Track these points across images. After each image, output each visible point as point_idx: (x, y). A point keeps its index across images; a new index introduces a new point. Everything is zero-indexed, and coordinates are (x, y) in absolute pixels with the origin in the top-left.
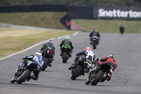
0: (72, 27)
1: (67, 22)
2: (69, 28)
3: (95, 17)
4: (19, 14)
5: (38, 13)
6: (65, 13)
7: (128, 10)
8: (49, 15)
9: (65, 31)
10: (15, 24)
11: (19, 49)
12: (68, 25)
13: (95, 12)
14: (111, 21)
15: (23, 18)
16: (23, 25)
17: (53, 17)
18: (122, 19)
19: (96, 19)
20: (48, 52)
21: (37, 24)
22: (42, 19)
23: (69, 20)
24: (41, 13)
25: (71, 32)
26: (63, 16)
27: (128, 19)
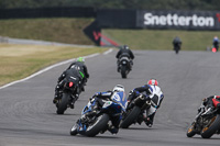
0: (103, 41)
1: (95, 34)
2: (98, 43)
3: (138, 25)
4: (20, 21)
5: (50, 20)
6: (92, 20)
7: (191, 15)
8: (67, 22)
9: (92, 47)
10: (14, 37)
11: (19, 76)
12: (97, 38)
13: (138, 18)
14: (164, 32)
15: (27, 27)
16: (27, 38)
17: (73, 26)
18: (181, 28)
19: (141, 28)
20: (71, 84)
21: (48, 37)
22: (57, 30)
23: (98, 31)
24: (55, 19)
25: (102, 48)
26: (89, 24)
27: (191, 28)
